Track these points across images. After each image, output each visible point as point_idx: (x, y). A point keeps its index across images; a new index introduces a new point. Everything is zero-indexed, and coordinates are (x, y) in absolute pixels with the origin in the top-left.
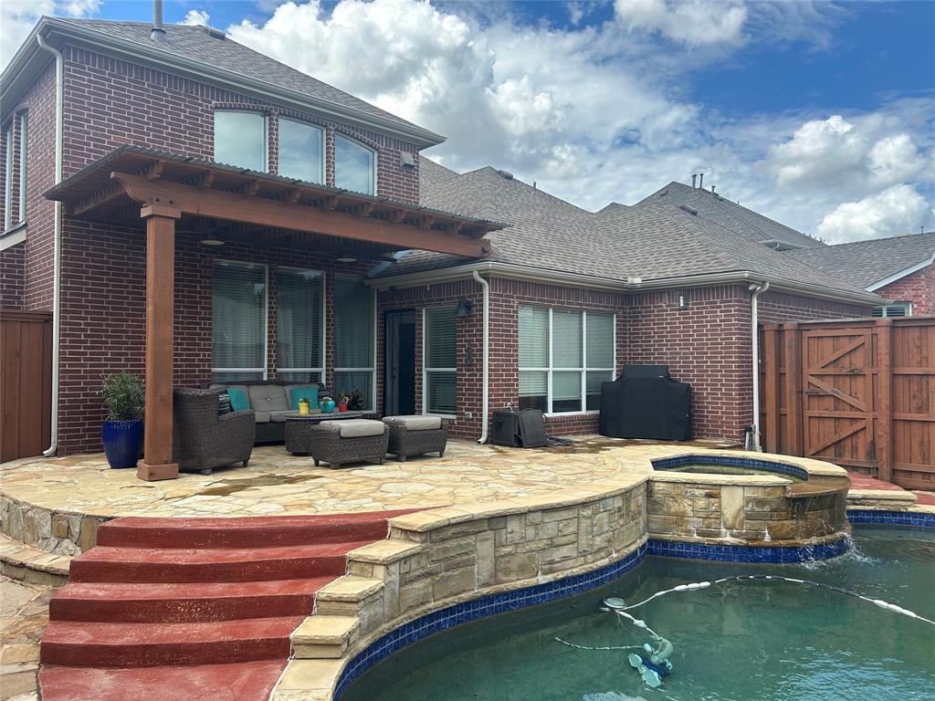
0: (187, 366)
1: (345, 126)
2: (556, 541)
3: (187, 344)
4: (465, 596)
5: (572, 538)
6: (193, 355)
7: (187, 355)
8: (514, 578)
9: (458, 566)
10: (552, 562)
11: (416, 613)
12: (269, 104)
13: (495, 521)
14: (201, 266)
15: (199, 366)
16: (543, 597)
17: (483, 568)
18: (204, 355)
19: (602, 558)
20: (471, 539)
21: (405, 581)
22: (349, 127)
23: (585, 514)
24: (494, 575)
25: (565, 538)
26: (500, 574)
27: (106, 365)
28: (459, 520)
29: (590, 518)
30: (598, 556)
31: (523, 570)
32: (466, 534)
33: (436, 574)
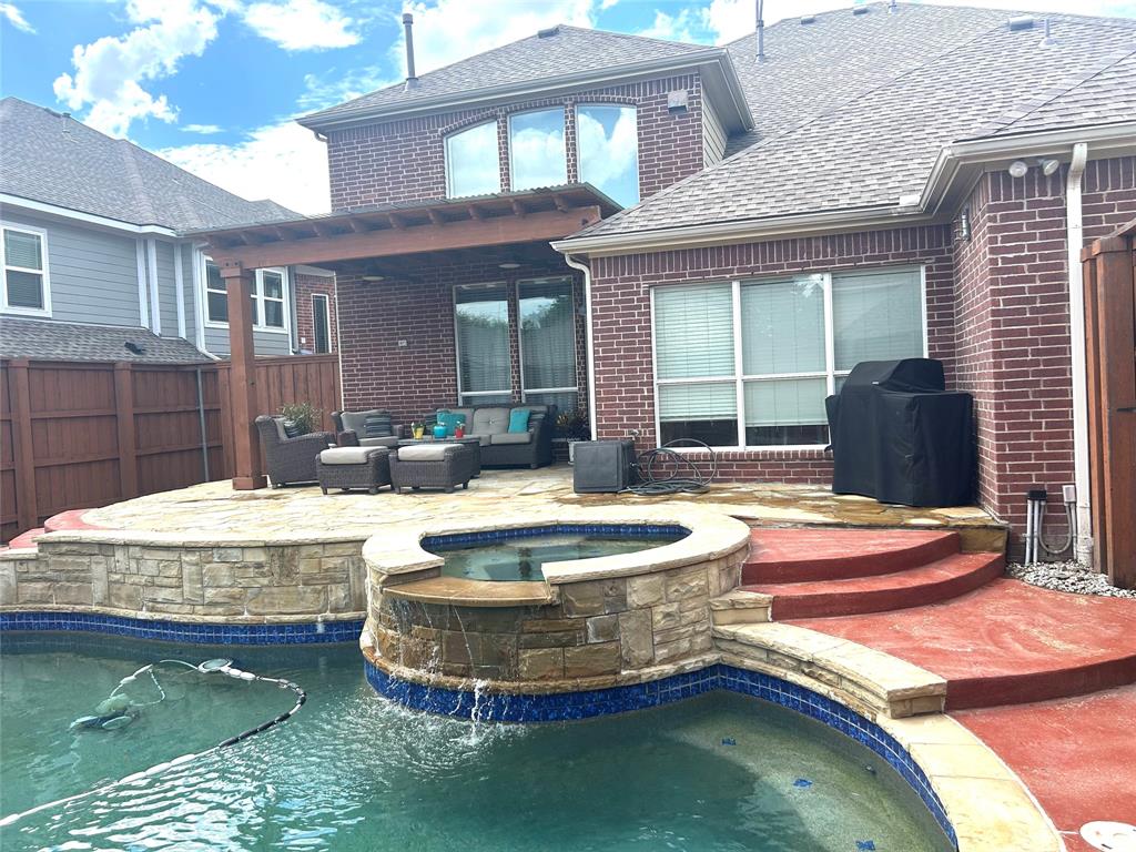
0: (435, 391)
1: (580, 94)
2: (157, 581)
3: (434, 371)
4: (79, 608)
5: (174, 582)
6: (439, 381)
7: (434, 381)
8: (123, 606)
9: (76, 580)
10: (154, 601)
11: (30, 608)
12: (493, 108)
13: (104, 547)
14: (441, 296)
15: (445, 391)
16: (146, 633)
17: (98, 589)
18: (449, 381)
19: (219, 614)
20: (86, 560)
21: (21, 579)
22: (590, 93)
23: (187, 559)
24: (108, 596)
25: (166, 580)
26: (113, 598)
27: (373, 394)
28: (71, 539)
29: (197, 564)
30: (212, 610)
31: (130, 600)
32: (81, 554)
33: (58, 582)
